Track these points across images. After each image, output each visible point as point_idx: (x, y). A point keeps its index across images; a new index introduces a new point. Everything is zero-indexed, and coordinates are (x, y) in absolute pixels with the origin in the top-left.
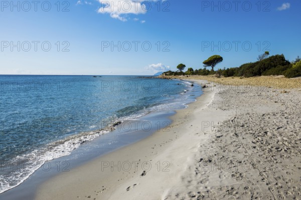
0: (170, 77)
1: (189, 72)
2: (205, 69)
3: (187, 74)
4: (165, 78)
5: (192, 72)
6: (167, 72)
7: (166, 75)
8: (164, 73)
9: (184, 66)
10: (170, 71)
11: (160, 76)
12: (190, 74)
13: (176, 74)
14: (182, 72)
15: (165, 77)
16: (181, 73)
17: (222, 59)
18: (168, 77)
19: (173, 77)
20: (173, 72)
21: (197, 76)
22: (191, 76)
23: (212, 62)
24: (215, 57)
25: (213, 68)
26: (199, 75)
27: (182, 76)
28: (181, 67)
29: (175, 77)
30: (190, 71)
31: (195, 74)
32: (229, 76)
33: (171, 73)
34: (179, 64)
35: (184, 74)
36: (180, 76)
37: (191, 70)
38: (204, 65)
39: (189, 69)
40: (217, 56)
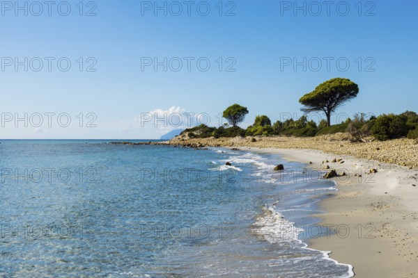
0: (203, 141)
1: (260, 128)
2: (304, 119)
3: (251, 134)
4: (189, 145)
5: (266, 127)
6: (194, 129)
7: (191, 135)
8: (187, 130)
9: (244, 111)
10: (203, 126)
11: (175, 141)
12: (260, 134)
13: (220, 133)
14: (238, 128)
15: (189, 142)
16: (236, 132)
17: (357, 91)
18: (196, 141)
19: (211, 141)
20: (212, 129)
21: (283, 138)
22: (264, 138)
23: (326, 99)
24: (337, 84)
25: (328, 115)
26: (289, 135)
27: (237, 140)
28: (236, 112)
29: (217, 141)
30: (262, 124)
31: (277, 134)
32: (391, 136)
33: (206, 131)
34: (231, 105)
35: (243, 134)
36: (232, 140)
37: (264, 121)
38: (303, 106)
39: (258, 120)
40: (341, 81)
